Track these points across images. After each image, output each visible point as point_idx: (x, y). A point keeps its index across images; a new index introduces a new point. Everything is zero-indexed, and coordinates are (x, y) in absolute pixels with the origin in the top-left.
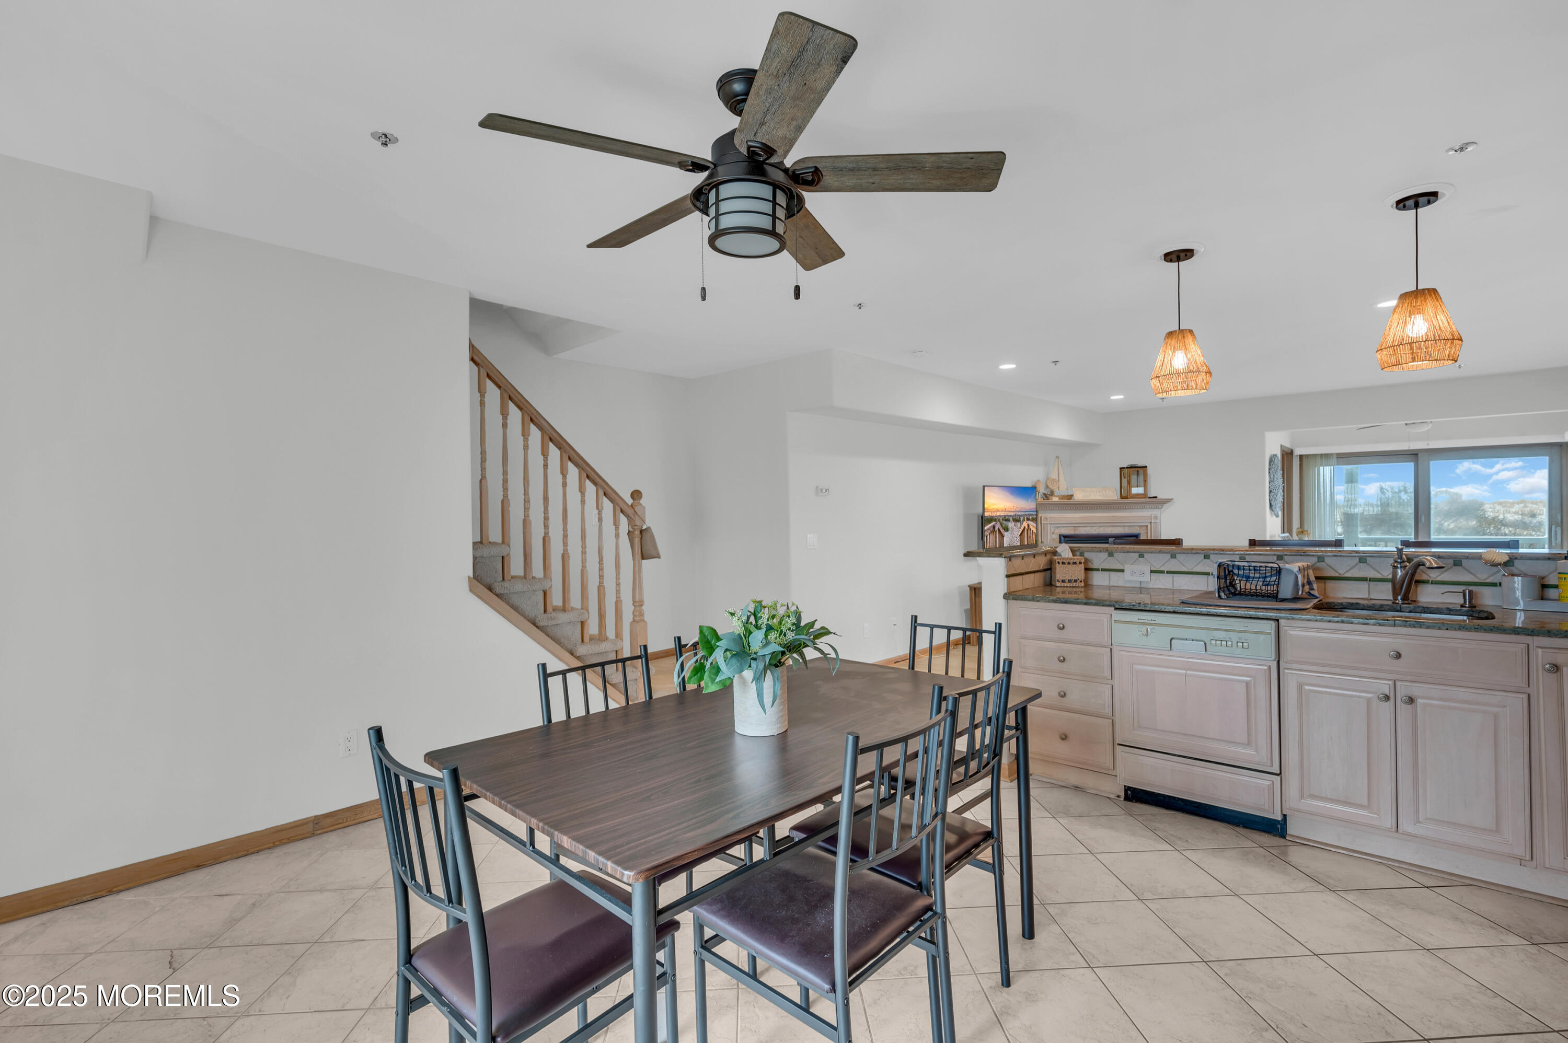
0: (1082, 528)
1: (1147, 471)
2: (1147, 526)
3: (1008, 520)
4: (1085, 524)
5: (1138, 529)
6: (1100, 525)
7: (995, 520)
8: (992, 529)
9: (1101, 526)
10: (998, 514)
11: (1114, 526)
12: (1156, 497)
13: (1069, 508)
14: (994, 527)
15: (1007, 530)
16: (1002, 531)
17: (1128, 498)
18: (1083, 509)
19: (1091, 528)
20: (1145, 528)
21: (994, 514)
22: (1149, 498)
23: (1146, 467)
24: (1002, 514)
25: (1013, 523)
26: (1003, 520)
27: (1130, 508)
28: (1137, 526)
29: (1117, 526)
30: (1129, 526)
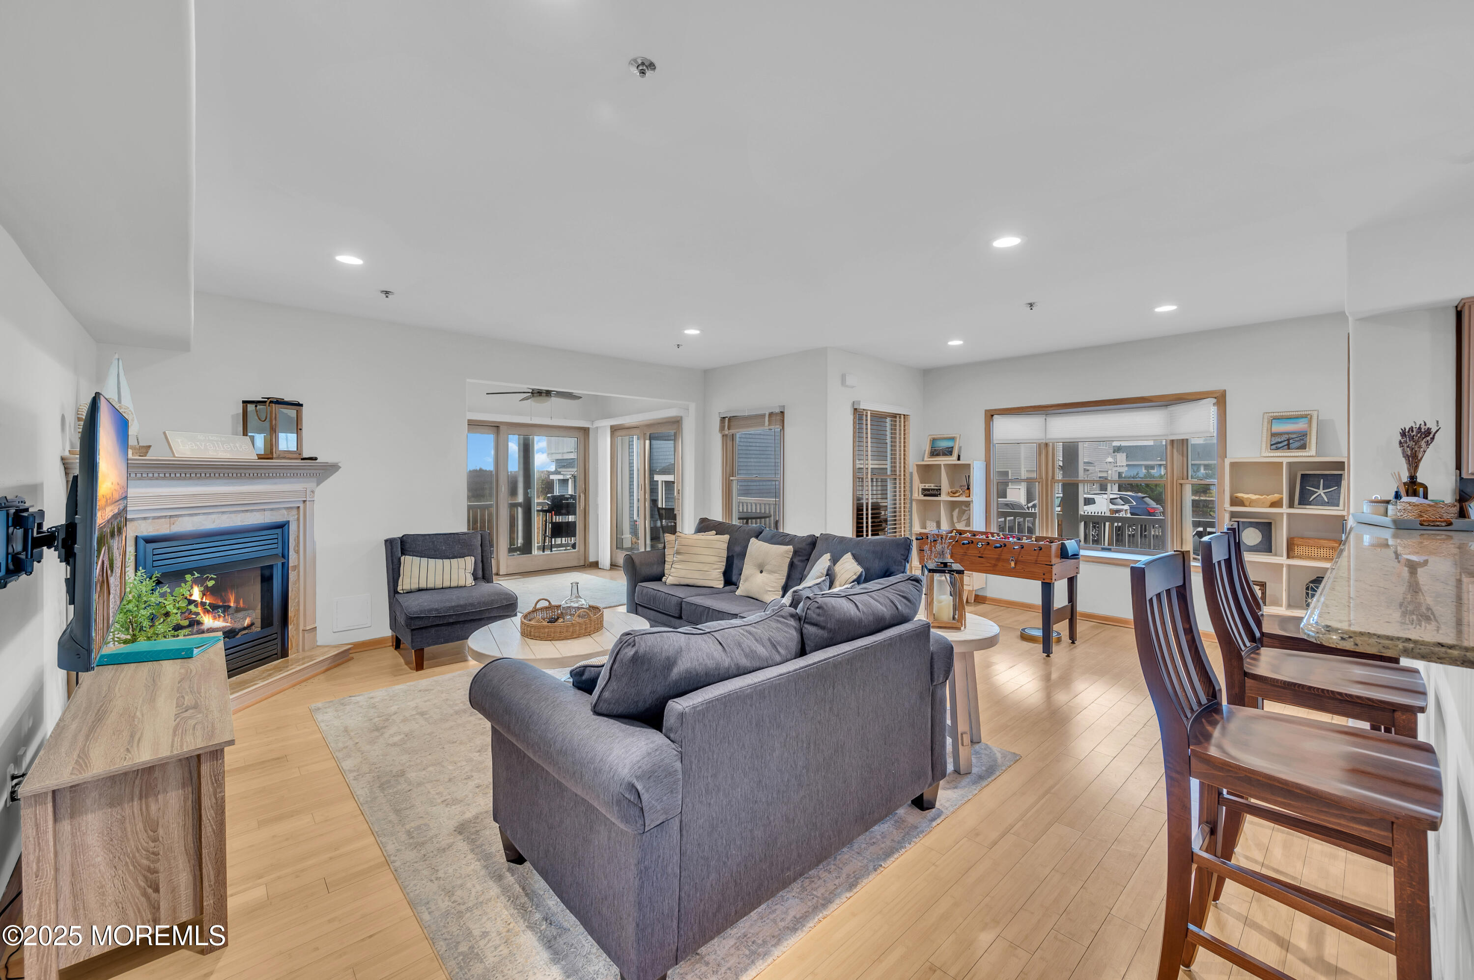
0: (186, 519)
1: (301, 411)
2: (299, 507)
4: (194, 510)
5: (286, 513)
6: (223, 509)
9: (223, 513)
11: (247, 511)
12: (316, 459)
13: (162, 475)
17: (272, 458)
18: (191, 478)
19: (204, 517)
20: (295, 512)
22: (303, 459)
23: (301, 405)
27: (273, 477)
28: (285, 508)
29: (252, 511)
30: (272, 510)
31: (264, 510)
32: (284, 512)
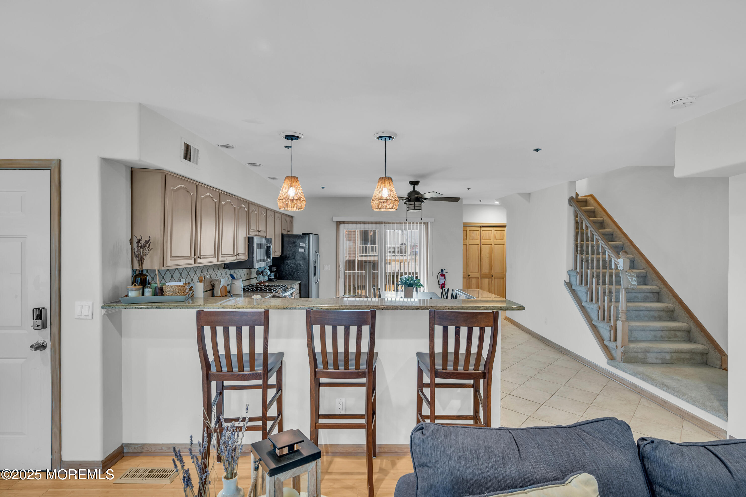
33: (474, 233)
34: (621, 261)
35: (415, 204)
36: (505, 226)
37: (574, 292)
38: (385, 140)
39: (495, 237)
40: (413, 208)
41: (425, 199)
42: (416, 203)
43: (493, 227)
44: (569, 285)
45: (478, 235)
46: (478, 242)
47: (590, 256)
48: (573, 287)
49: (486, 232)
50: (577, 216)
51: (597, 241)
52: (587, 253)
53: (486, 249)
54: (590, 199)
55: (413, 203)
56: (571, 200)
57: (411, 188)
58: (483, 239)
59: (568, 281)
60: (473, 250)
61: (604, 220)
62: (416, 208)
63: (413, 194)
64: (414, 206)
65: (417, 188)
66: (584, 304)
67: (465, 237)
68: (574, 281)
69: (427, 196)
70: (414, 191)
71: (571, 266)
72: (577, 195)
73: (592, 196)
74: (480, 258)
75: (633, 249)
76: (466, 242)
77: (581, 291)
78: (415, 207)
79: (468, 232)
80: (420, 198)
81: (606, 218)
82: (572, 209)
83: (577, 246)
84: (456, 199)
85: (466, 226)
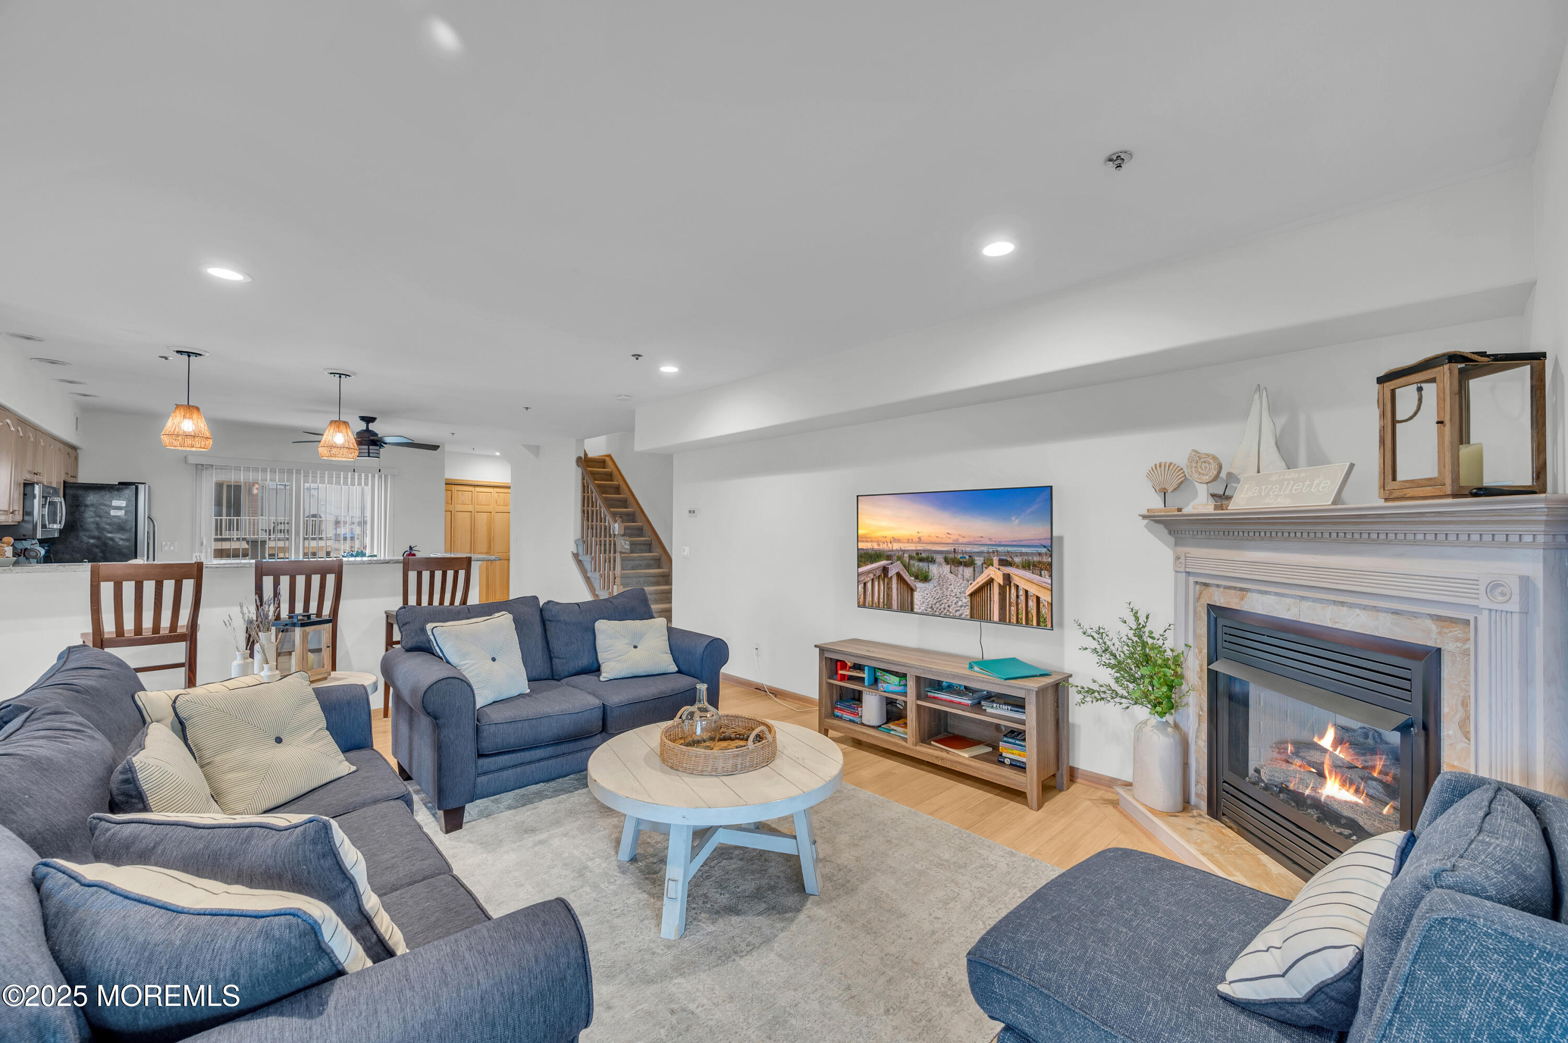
3: (931, 560)
5: (1428, 626)
7: (889, 557)
8: (878, 573)
10: (896, 546)
14: (885, 570)
15: (925, 578)
16: (910, 579)
21: (883, 547)
24: (911, 547)
25: (946, 568)
26: (911, 558)
27: (1387, 542)
28: (1431, 616)
29: (1351, 606)
30: (1396, 612)
31: (1376, 609)
32: (1433, 626)
33: (463, 497)
34: (616, 525)
35: (369, 449)
36: (509, 487)
37: (580, 563)
38: (340, 377)
39: (496, 502)
40: (367, 455)
41: (386, 444)
42: (371, 447)
43: (494, 487)
44: (576, 555)
45: (470, 498)
46: (470, 508)
47: (594, 523)
48: (580, 558)
49: (483, 495)
50: (583, 479)
51: (600, 507)
52: (592, 521)
53: (482, 519)
54: (607, 459)
55: (367, 447)
56: (579, 460)
57: (362, 426)
58: (478, 504)
59: (575, 552)
60: (463, 520)
61: (619, 485)
62: (371, 455)
63: (366, 435)
64: (367, 451)
65: (372, 427)
66: (589, 575)
67: (450, 500)
68: (581, 553)
69: (387, 440)
70: (367, 430)
71: (579, 536)
72: (586, 454)
73: (609, 456)
74: (473, 531)
75: (643, 517)
76: (451, 508)
77: (586, 559)
78: (369, 453)
79: (455, 493)
80: (378, 441)
81: (621, 483)
82: (580, 471)
83: (584, 512)
84: (435, 448)
85: (449, 483)
